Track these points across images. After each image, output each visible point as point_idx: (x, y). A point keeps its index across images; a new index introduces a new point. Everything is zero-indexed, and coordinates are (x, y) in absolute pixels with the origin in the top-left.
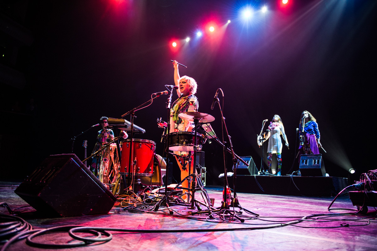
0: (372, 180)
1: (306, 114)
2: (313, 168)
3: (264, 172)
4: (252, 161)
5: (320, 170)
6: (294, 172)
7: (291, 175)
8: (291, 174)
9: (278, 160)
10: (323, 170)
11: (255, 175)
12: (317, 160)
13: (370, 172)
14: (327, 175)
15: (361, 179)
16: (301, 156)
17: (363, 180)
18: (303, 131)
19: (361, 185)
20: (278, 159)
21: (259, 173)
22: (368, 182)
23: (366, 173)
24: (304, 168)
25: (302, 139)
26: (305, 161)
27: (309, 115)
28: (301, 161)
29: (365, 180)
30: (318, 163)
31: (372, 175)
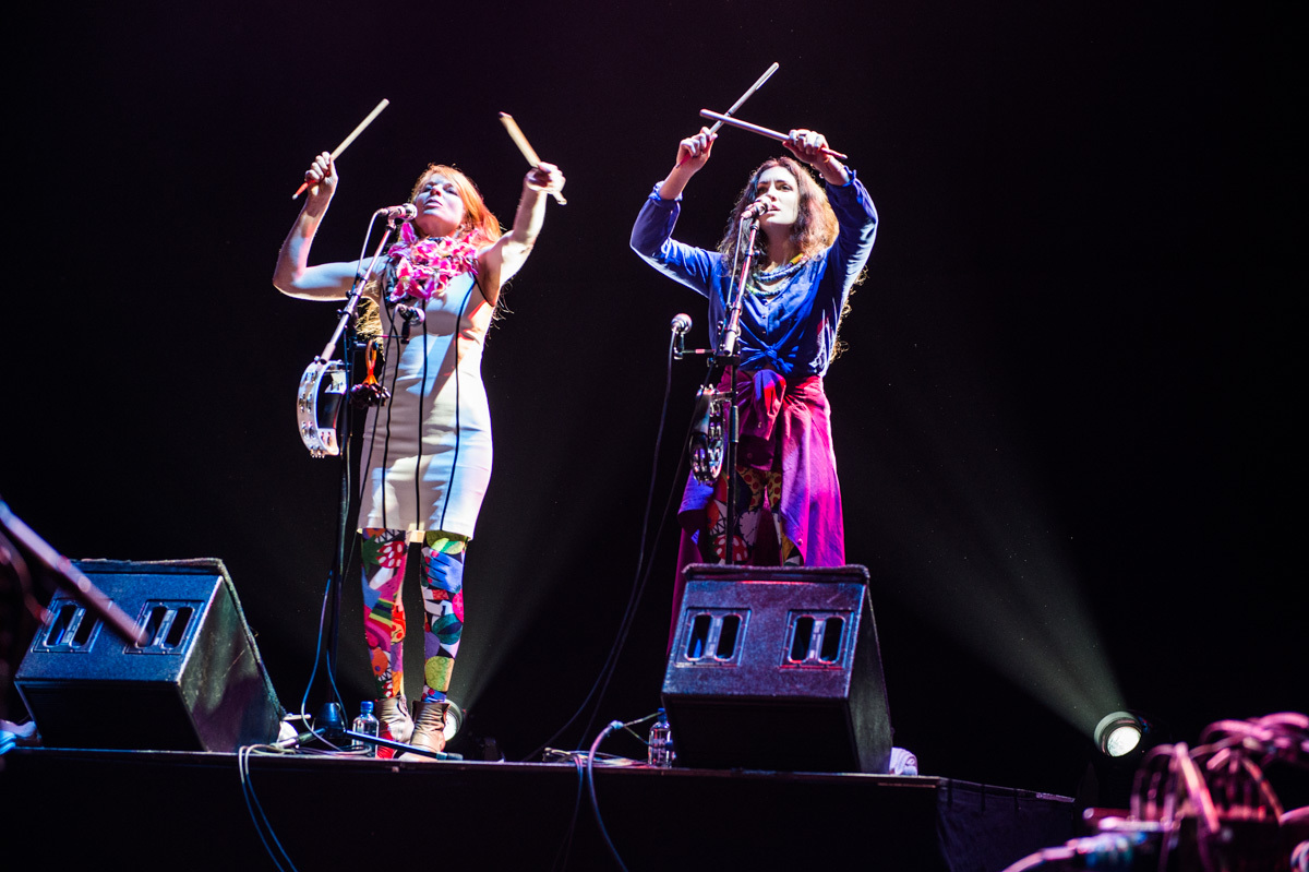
0: (1227, 808)
1: (782, 186)
2: (786, 690)
3: (333, 717)
4: (227, 606)
5: (837, 713)
6: (615, 724)
7: (583, 759)
8: (586, 748)
9: (430, 607)
10: (871, 717)
11: (246, 752)
12: (819, 624)
13: (1223, 734)
14: (902, 762)
15: (1145, 800)
16: (692, 574)
17: (1160, 804)
18: (729, 346)
19: (1136, 849)
20: (428, 594)
21: (287, 733)
22: (1191, 824)
23: (1181, 750)
24: (705, 691)
25: (715, 420)
26: (718, 622)
27: (805, 200)
28: (684, 624)
29: (1170, 802)
30: (830, 649)
31: (1234, 767)
